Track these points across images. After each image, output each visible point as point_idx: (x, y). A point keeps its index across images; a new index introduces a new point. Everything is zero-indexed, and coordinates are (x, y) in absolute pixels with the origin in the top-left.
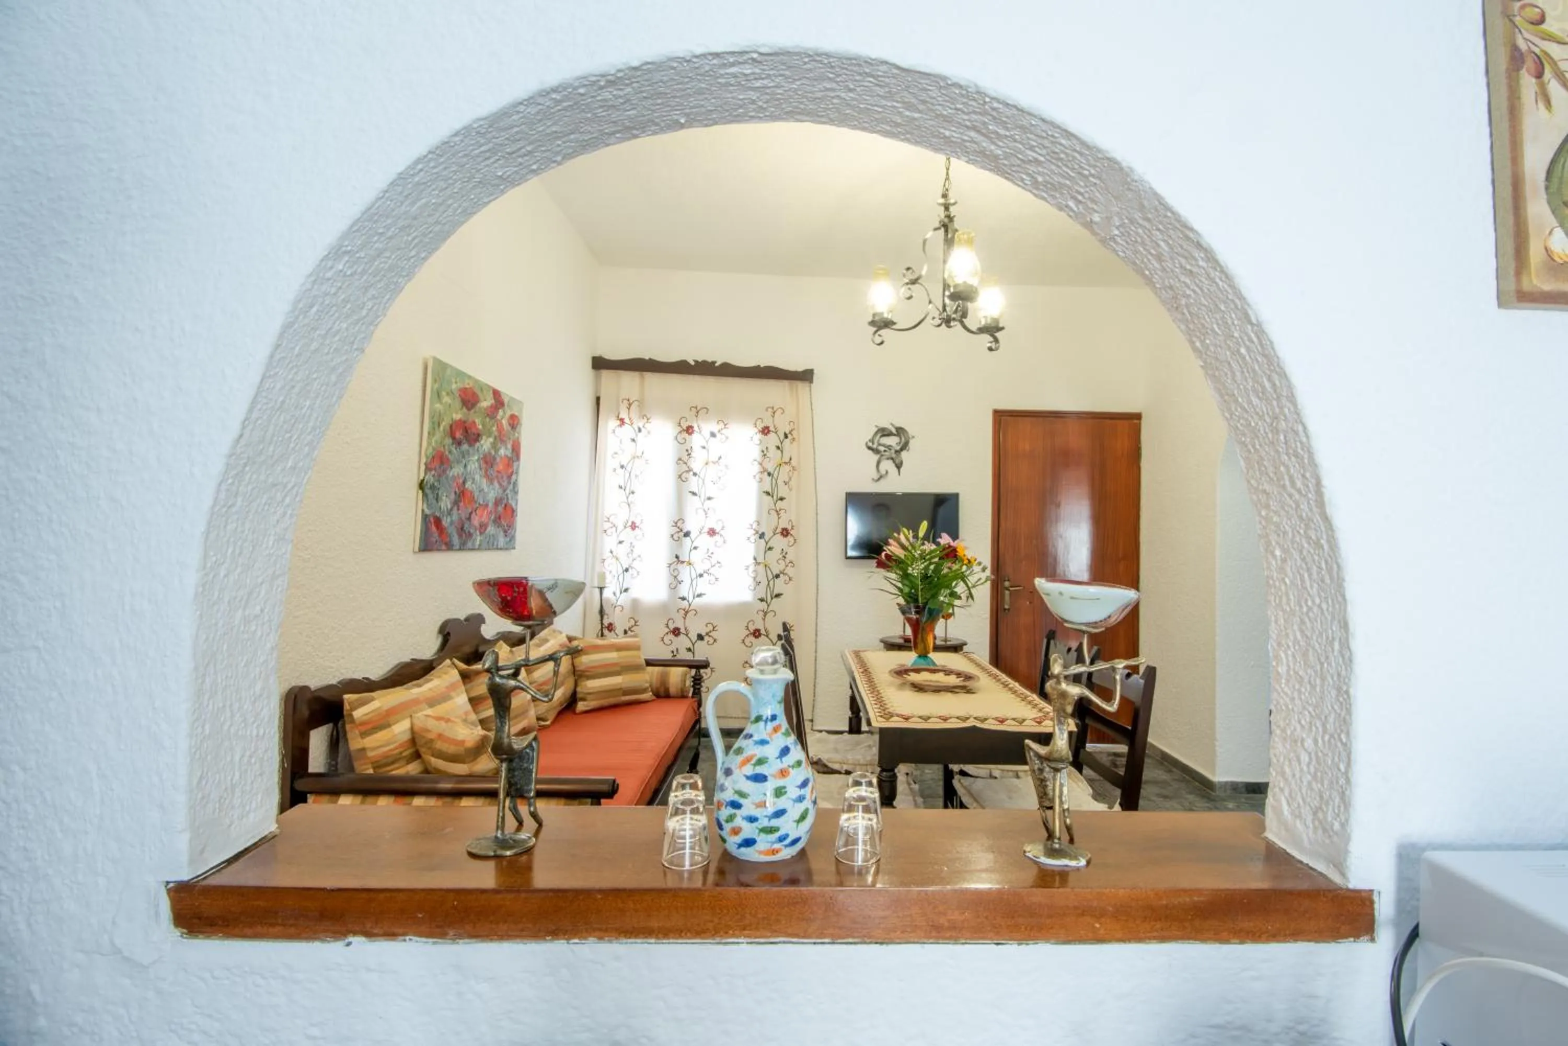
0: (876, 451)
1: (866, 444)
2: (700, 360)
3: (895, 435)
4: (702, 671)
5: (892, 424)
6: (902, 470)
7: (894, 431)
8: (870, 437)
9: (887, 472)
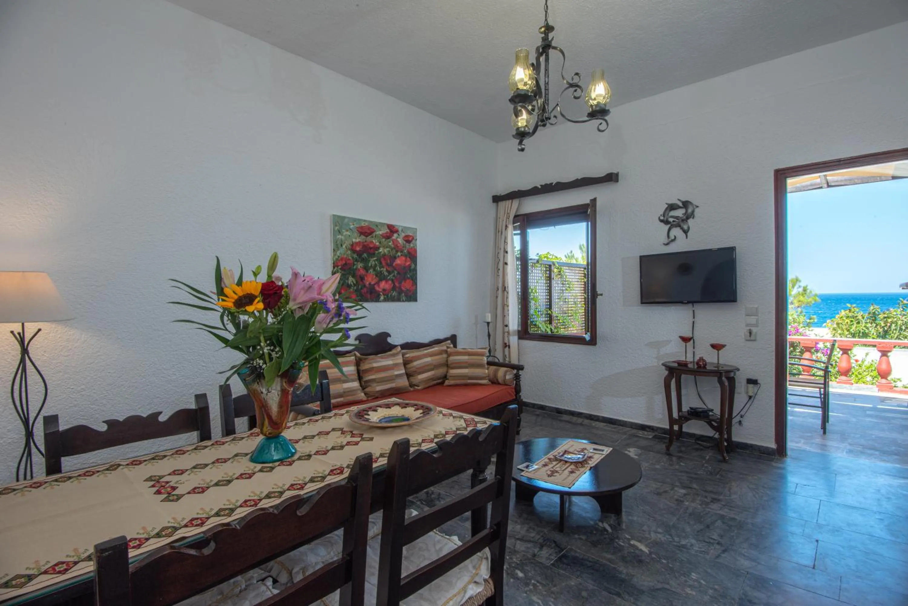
0: (666, 222)
1: (659, 218)
2: (543, 184)
3: (681, 207)
4: (520, 371)
5: (679, 200)
6: (689, 234)
7: (680, 204)
8: (662, 213)
9: (675, 237)
